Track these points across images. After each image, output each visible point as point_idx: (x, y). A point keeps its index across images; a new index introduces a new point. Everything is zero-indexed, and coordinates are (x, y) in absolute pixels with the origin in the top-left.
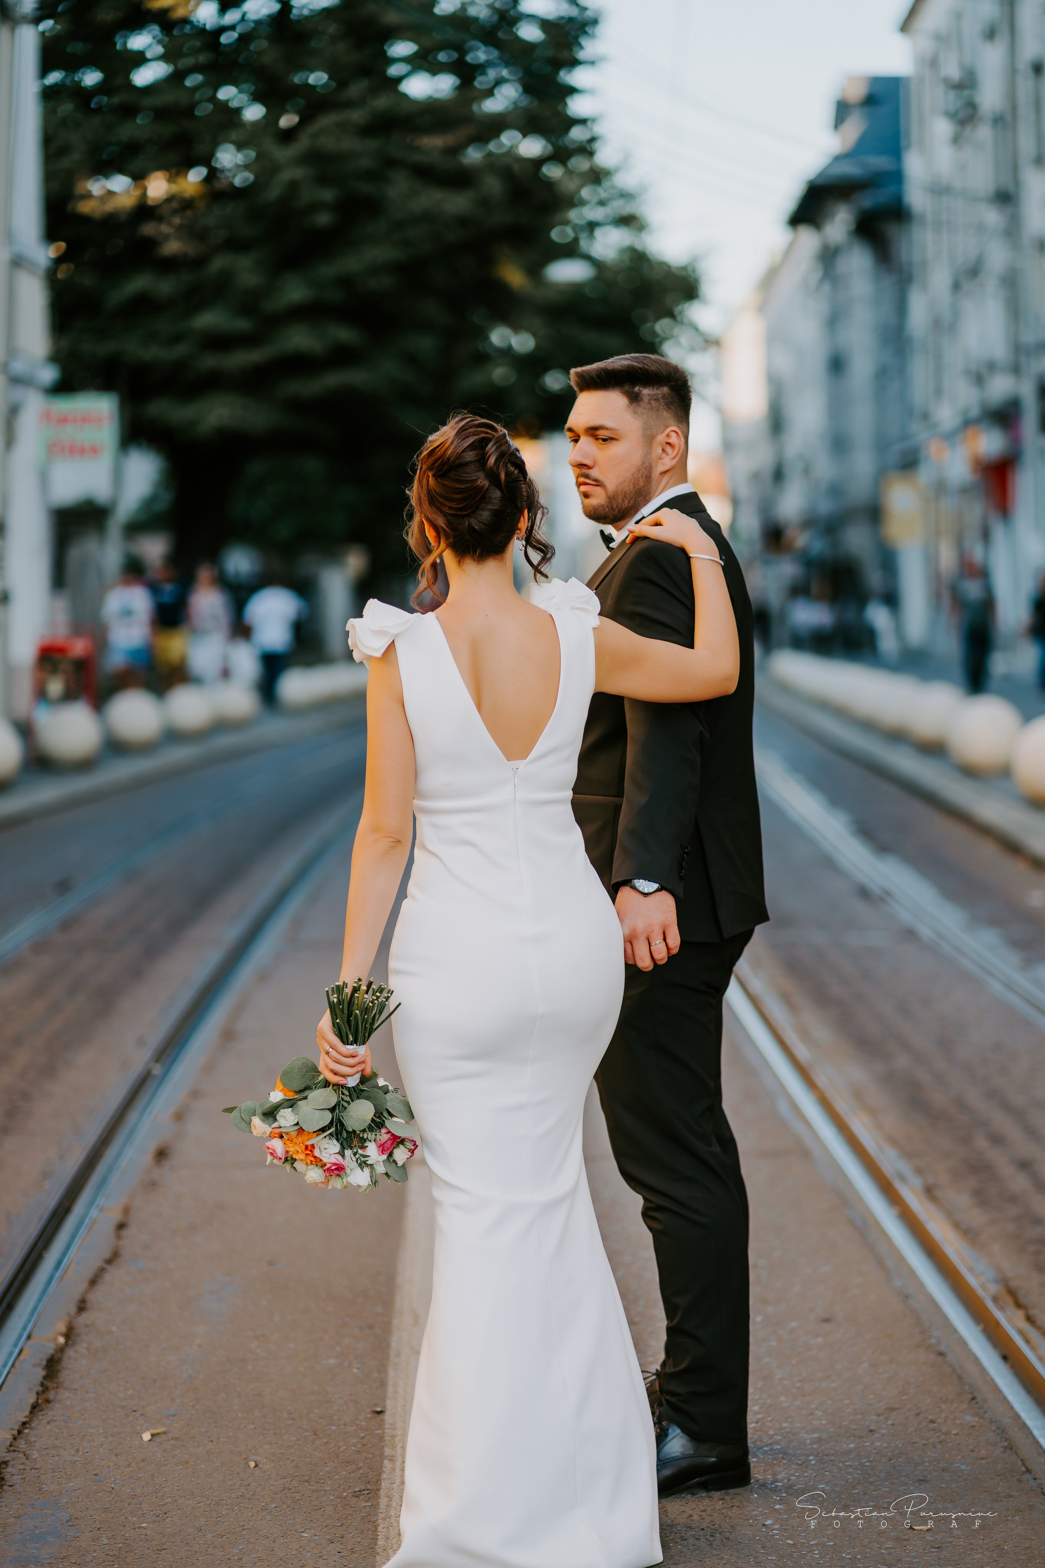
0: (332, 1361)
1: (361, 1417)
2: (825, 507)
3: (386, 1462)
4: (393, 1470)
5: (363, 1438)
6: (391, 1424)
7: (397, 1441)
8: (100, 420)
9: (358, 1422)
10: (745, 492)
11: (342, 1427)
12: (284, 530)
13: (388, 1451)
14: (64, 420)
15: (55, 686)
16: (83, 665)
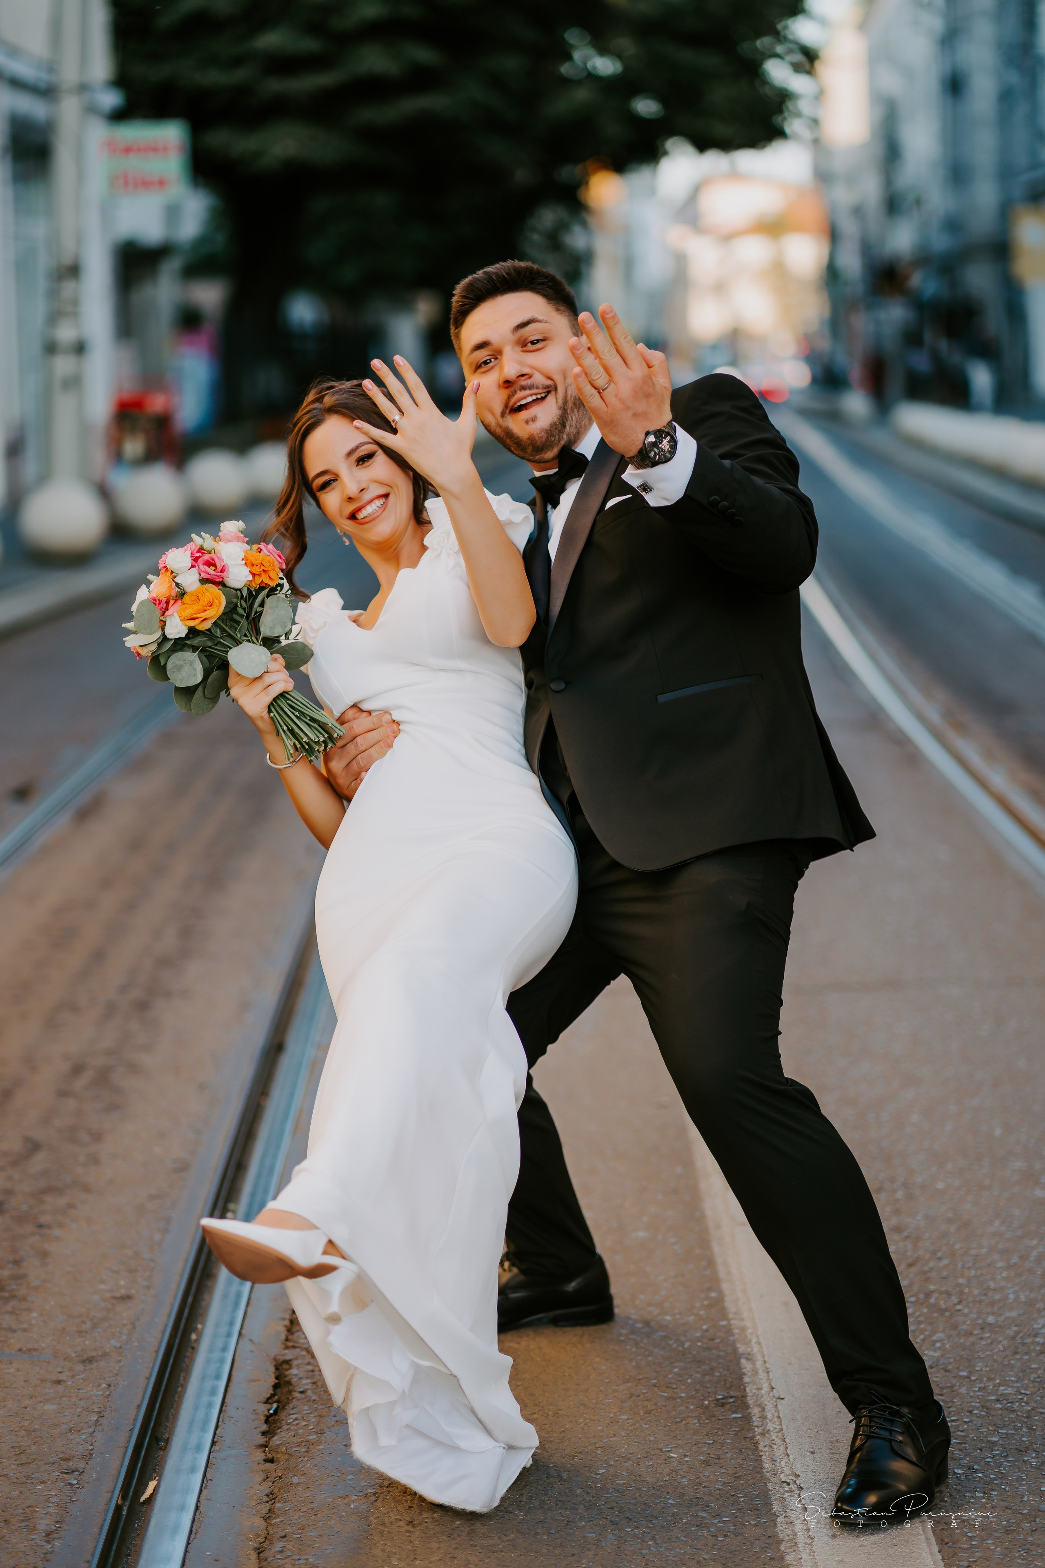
0: (642, 1234)
1: (697, 1305)
2: (941, 243)
3: (743, 1361)
4: (755, 1372)
5: (706, 1331)
6: (735, 1314)
7: (749, 1336)
9: (695, 1311)
10: (849, 228)
11: (678, 1316)
13: (742, 1348)
14: (128, 150)
15: (134, 447)
16: (163, 422)
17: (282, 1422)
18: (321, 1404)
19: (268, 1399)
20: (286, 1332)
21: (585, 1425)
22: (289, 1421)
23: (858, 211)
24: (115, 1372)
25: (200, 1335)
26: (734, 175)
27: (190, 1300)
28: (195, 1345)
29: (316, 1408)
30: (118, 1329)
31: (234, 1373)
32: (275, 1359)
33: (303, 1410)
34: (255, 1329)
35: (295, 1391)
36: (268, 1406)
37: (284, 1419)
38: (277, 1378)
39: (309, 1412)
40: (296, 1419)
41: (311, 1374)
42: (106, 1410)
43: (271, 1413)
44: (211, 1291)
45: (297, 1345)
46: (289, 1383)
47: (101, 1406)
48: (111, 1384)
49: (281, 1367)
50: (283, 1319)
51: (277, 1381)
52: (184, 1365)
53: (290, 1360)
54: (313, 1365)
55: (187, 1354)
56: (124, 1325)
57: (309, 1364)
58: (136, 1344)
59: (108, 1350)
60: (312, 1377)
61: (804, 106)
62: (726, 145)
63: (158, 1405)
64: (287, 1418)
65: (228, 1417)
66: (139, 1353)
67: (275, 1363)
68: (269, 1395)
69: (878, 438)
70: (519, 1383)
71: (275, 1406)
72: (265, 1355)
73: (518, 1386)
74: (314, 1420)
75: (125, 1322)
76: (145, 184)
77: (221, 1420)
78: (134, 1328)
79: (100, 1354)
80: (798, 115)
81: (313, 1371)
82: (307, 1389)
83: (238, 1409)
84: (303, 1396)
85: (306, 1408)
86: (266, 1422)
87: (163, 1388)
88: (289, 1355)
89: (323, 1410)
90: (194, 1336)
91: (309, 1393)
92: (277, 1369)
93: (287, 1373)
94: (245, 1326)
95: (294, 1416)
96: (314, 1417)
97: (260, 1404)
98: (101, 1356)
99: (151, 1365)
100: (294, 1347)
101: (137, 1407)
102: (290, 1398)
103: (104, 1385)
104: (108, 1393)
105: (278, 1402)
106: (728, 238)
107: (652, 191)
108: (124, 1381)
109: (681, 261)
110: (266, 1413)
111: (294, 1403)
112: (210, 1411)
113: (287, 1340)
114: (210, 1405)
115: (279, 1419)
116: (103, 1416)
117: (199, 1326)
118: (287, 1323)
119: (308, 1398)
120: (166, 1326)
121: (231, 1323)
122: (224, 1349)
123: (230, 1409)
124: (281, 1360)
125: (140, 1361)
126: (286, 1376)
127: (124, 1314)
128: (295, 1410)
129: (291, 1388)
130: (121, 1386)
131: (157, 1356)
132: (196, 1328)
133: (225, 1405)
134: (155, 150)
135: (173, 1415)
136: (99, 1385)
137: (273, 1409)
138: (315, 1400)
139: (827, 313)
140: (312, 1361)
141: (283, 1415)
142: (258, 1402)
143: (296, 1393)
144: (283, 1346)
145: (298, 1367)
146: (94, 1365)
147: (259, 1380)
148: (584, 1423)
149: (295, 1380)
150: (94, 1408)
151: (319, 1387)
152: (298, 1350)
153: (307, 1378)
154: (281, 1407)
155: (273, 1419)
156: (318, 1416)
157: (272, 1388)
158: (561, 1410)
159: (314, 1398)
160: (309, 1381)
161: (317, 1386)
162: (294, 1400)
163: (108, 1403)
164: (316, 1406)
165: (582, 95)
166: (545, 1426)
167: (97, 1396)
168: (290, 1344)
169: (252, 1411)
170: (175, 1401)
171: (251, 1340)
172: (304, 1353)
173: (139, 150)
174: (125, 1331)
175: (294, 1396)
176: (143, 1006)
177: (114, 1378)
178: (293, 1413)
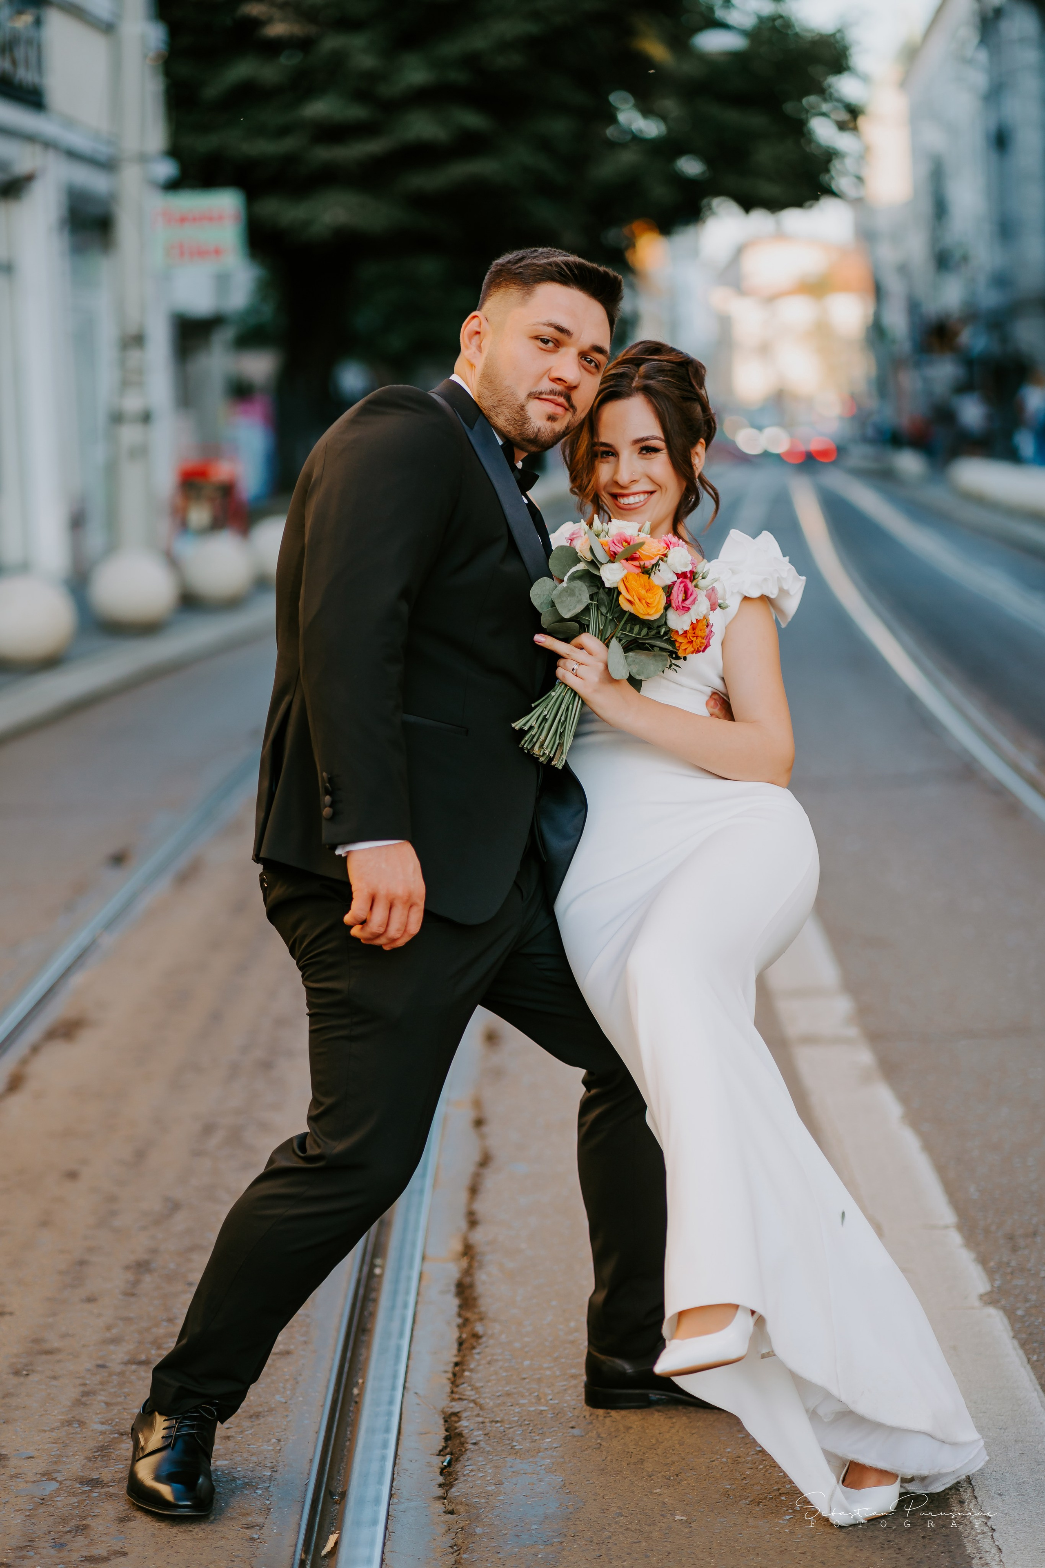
2: (989, 299)
8: (220, 218)
10: (895, 286)
12: (396, 342)
14: (183, 220)
15: (199, 515)
16: (228, 490)
17: (458, 1473)
18: (496, 1456)
19: (440, 1451)
20: (451, 1385)
21: (766, 1471)
22: (465, 1473)
23: (903, 269)
24: (283, 1427)
25: (362, 1389)
26: (780, 236)
27: (349, 1354)
28: (357, 1399)
29: (491, 1459)
30: (281, 1385)
31: (402, 1426)
32: (443, 1412)
33: (479, 1462)
34: (418, 1381)
35: (467, 1443)
36: (442, 1458)
37: (460, 1470)
38: (447, 1430)
39: (484, 1463)
40: (472, 1471)
41: (481, 1425)
42: (278, 1465)
43: (445, 1465)
44: (369, 1346)
45: (464, 1397)
46: (460, 1435)
47: (273, 1461)
48: (280, 1439)
49: (450, 1419)
50: (446, 1372)
51: (447, 1434)
52: (349, 1419)
53: (458, 1412)
54: (482, 1417)
55: (351, 1409)
56: (287, 1380)
57: (478, 1415)
58: (301, 1399)
59: (273, 1406)
60: (483, 1429)
61: (849, 163)
62: (774, 205)
63: (329, 1459)
64: (463, 1470)
65: (403, 1469)
66: (305, 1408)
67: (443, 1416)
68: (441, 1448)
69: (936, 495)
70: (694, 1431)
71: (448, 1458)
72: (432, 1407)
73: (693, 1434)
74: (490, 1471)
75: (287, 1377)
76: (200, 253)
77: (396, 1473)
78: (297, 1383)
79: (266, 1410)
80: (845, 173)
81: (483, 1423)
82: (480, 1441)
83: (411, 1461)
84: (476, 1447)
85: (481, 1459)
86: (441, 1473)
87: (332, 1442)
88: (457, 1407)
89: (499, 1461)
90: (356, 1391)
91: (482, 1444)
92: (446, 1421)
93: (457, 1425)
94: (408, 1380)
95: (470, 1468)
96: (490, 1468)
97: (432, 1456)
98: (267, 1411)
99: (319, 1419)
100: (460, 1399)
101: (309, 1461)
102: (463, 1450)
103: (274, 1440)
104: (279, 1448)
105: (451, 1454)
106: (771, 299)
107: (695, 252)
108: (294, 1436)
109: (725, 323)
110: (440, 1465)
111: (469, 1455)
112: (384, 1463)
113: (452, 1392)
114: (383, 1458)
115: (454, 1471)
116: (276, 1471)
117: (360, 1381)
118: (450, 1375)
119: (482, 1450)
120: (329, 1380)
121: (395, 1376)
122: (391, 1402)
123: (403, 1461)
124: (450, 1412)
125: (307, 1415)
126: (456, 1428)
127: (286, 1370)
128: (469, 1461)
129: (462, 1439)
130: (291, 1441)
131: (323, 1411)
132: (357, 1383)
133: (398, 1457)
134: (210, 219)
135: (344, 1469)
136: (269, 1441)
137: (447, 1461)
138: (489, 1451)
139: (873, 372)
140: (481, 1413)
141: (458, 1467)
142: (431, 1455)
143: (469, 1444)
144: (449, 1399)
145: (468, 1418)
146: (262, 1420)
147: (429, 1433)
148: (764, 1470)
149: (467, 1431)
150: (267, 1463)
151: (492, 1438)
152: (465, 1402)
153: (479, 1429)
154: (454, 1459)
155: (447, 1471)
156: (494, 1467)
157: (443, 1440)
158: (740, 1457)
159: (488, 1449)
160: (481, 1432)
161: (489, 1437)
162: (467, 1452)
163: (280, 1457)
164: (491, 1457)
165: (628, 158)
166: (725, 1473)
167: (268, 1451)
168: (457, 1396)
169: (426, 1464)
170: (345, 1455)
171: (416, 1393)
172: (472, 1405)
173: (194, 219)
174: (288, 1386)
175: (467, 1448)
176: (266, 1065)
177: (283, 1433)
178: (468, 1464)
